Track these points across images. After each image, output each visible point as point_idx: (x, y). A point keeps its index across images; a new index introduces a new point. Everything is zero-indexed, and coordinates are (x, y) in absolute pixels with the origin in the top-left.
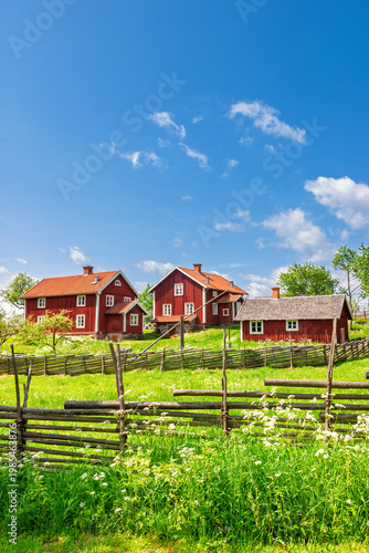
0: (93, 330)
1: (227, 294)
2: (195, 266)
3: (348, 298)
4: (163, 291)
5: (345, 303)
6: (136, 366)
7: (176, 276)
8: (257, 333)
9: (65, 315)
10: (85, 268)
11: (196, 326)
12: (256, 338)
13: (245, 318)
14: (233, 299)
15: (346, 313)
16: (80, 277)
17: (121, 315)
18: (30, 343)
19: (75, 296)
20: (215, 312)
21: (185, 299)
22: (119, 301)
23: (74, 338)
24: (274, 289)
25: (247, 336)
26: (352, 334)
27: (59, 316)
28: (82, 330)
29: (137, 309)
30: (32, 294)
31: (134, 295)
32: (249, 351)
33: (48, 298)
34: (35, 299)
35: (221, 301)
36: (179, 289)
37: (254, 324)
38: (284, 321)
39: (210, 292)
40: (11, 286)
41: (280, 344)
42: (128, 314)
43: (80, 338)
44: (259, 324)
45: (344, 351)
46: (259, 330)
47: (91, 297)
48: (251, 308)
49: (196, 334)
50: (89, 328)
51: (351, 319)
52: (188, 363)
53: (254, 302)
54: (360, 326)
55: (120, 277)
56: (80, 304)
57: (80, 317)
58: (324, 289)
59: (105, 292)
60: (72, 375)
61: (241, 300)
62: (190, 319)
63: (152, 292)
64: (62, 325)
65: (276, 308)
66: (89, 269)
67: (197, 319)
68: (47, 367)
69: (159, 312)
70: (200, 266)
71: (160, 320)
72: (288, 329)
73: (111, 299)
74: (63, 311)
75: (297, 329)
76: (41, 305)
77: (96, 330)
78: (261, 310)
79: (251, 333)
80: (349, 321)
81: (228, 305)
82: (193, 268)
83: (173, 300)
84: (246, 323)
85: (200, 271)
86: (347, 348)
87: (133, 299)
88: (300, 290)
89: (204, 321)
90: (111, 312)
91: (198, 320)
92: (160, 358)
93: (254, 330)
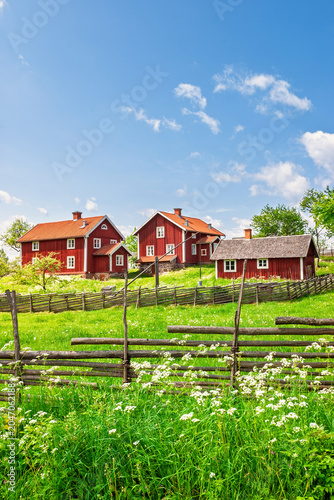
0: (82, 270)
1: (204, 235)
2: (176, 210)
3: (315, 237)
4: (146, 234)
5: (312, 242)
6: (114, 304)
7: (158, 219)
8: (230, 271)
9: (53, 257)
10: (74, 214)
11: (177, 265)
12: (229, 276)
13: (219, 257)
14: (210, 240)
15: (313, 251)
16: (69, 222)
17: (107, 256)
18: (24, 283)
19: (65, 240)
20: (194, 253)
21: (166, 240)
22: (106, 243)
23: (62, 278)
24: (246, 230)
25: (221, 274)
26: (318, 271)
27: (48, 258)
28: (72, 270)
29: (122, 251)
30: (27, 239)
31: (119, 238)
32: (219, 288)
33: (41, 242)
34: (30, 243)
35: (199, 242)
36: (161, 231)
37: (228, 263)
38: (255, 260)
39: (189, 234)
40: (10, 231)
41: (252, 281)
42: (114, 255)
43: (68, 278)
44: (233, 263)
45: (307, 287)
46: (233, 268)
47: (79, 240)
48: (225, 248)
49: (176, 272)
50: (79, 268)
51: (317, 256)
52: (162, 299)
53: (228, 242)
54: (327, 263)
55: (106, 222)
56: (70, 246)
57: (70, 259)
58: (294, 230)
59: (92, 236)
60: (56, 312)
61: (217, 241)
62: (171, 259)
63: (136, 234)
64: (50, 266)
65: (248, 248)
66: (78, 215)
67: (177, 258)
68: (32, 304)
69: (143, 253)
70: (180, 210)
71: (144, 260)
72: (259, 267)
73: (98, 242)
74: (52, 253)
75: (267, 267)
76: (36, 248)
77: (85, 270)
78: (235, 250)
79: (225, 271)
80: (316, 259)
81: (206, 246)
82: (173, 212)
83: (155, 242)
84: (221, 262)
85: (180, 214)
86: (310, 285)
87: (119, 242)
88: (273, 231)
89: (184, 260)
90: (98, 254)
91: (178, 260)
92: (135, 296)
93: (228, 268)
